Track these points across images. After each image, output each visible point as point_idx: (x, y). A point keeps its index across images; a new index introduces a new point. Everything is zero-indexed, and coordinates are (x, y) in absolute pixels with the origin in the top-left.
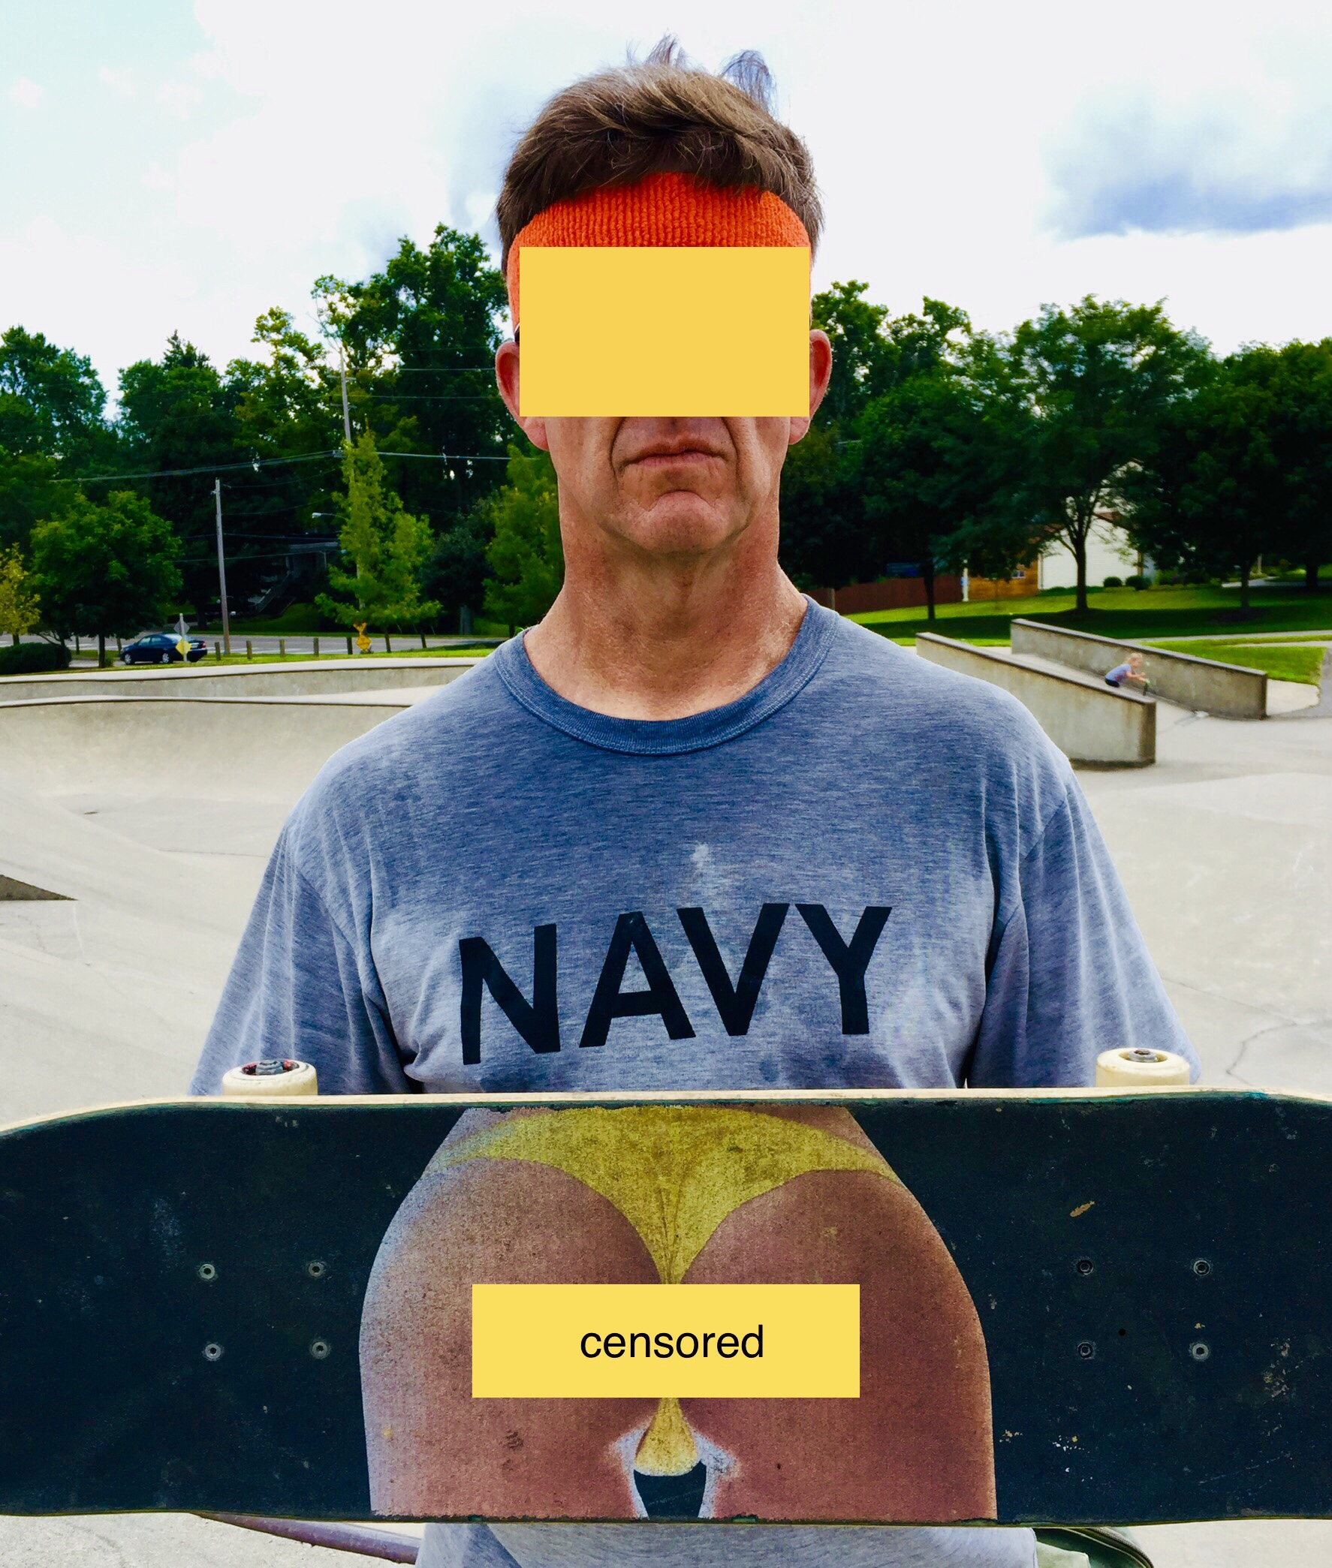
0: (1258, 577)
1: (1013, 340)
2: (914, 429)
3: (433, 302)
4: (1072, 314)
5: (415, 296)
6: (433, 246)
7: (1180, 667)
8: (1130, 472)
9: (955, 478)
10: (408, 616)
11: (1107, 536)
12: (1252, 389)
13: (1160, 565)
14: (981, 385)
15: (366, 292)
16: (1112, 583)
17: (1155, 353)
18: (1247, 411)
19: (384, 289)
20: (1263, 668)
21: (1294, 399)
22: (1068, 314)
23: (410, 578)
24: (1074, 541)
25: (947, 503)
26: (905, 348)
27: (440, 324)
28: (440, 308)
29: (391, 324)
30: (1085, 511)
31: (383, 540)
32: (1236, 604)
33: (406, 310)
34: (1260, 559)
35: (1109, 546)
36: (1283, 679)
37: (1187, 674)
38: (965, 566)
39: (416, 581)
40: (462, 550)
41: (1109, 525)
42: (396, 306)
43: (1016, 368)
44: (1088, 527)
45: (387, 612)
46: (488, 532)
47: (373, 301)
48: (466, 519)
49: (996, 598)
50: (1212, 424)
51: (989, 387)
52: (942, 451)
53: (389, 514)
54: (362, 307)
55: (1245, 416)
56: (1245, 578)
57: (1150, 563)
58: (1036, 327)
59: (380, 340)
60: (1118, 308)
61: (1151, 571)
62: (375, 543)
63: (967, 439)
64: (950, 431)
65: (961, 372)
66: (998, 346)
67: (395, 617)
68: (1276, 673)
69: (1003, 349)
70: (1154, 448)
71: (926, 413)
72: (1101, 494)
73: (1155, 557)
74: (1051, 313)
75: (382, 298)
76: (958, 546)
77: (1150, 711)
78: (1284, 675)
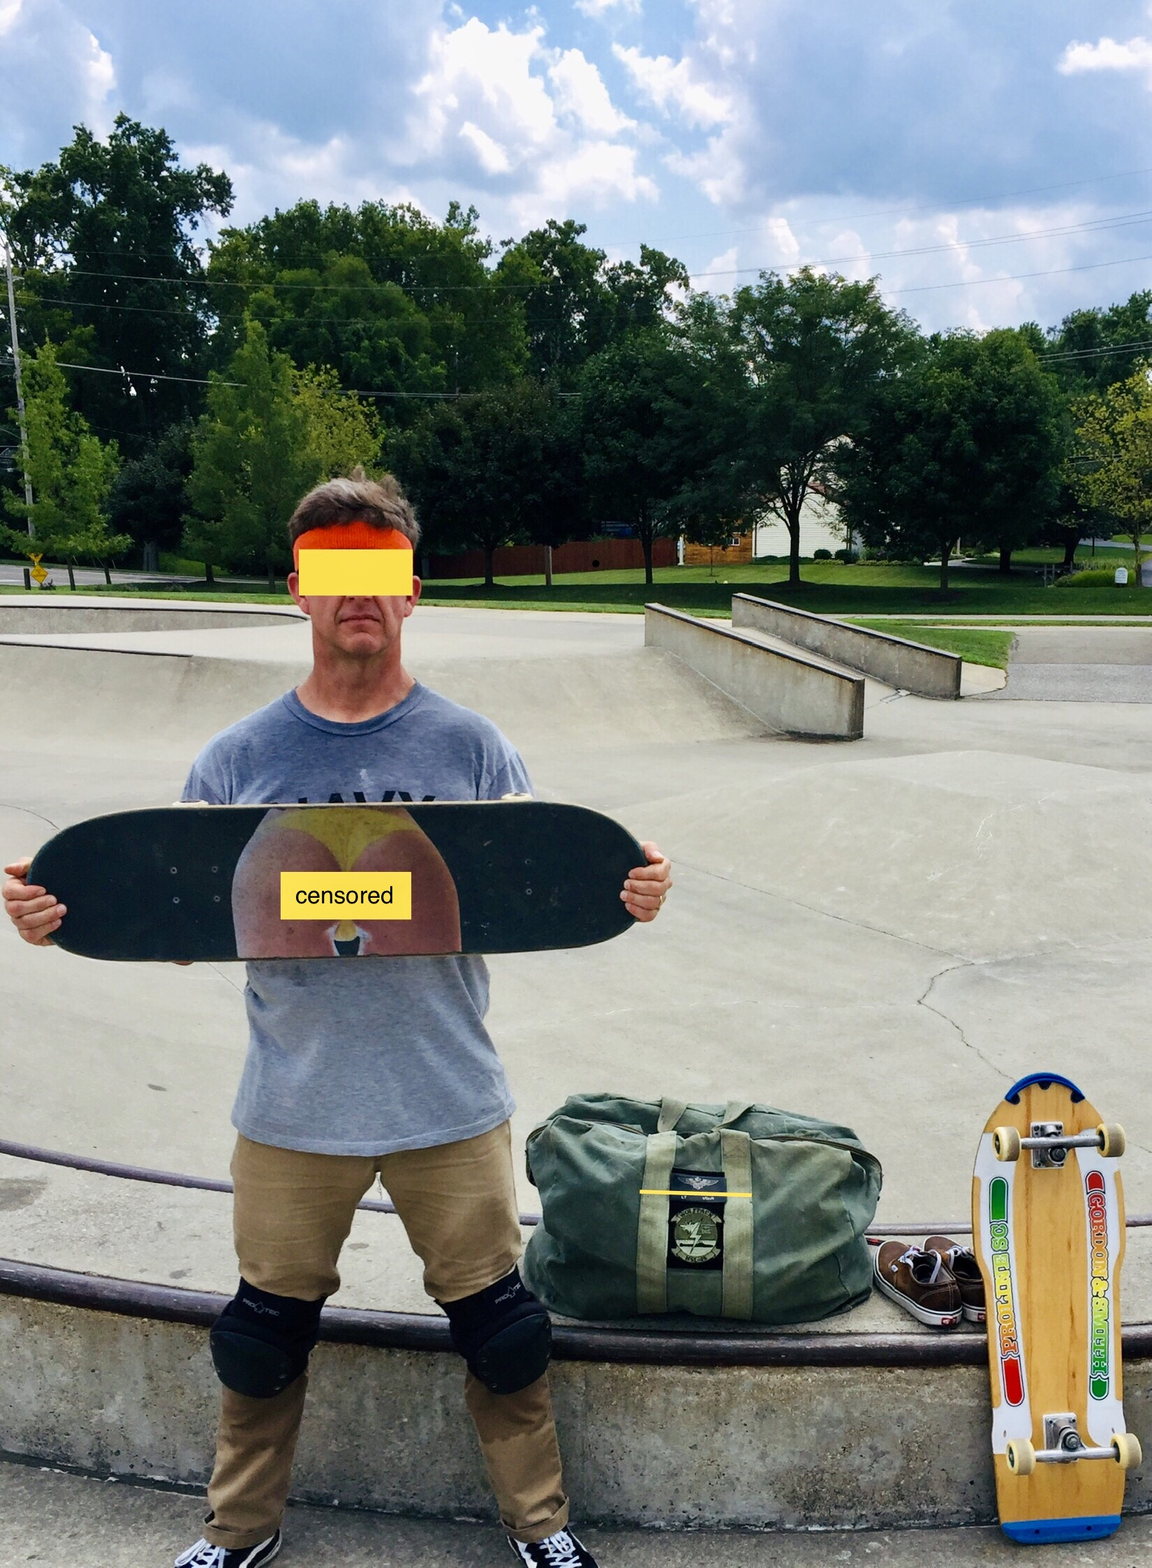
0: (957, 558)
1: (733, 305)
2: (635, 388)
3: (113, 200)
4: (789, 285)
5: (92, 191)
6: (112, 138)
7: (886, 646)
8: (841, 447)
9: (675, 442)
10: (95, 549)
11: (819, 509)
12: (955, 375)
13: (868, 542)
14: (701, 349)
15: (36, 181)
16: (822, 555)
17: (867, 331)
18: (951, 397)
19: (55, 181)
20: (957, 649)
21: (993, 389)
22: (786, 284)
23: (97, 508)
24: (787, 513)
25: (666, 468)
26: (622, 298)
27: (121, 226)
28: (121, 208)
29: (65, 220)
30: (798, 483)
31: (65, 464)
32: (935, 585)
33: (81, 205)
34: (959, 541)
35: (821, 520)
36: (975, 663)
37: (892, 654)
38: (683, 531)
39: (102, 511)
40: (153, 479)
41: (822, 499)
42: (70, 199)
43: (736, 332)
44: (801, 501)
45: (71, 543)
46: (186, 464)
47: (43, 193)
48: (157, 446)
49: (711, 564)
50: (919, 407)
51: (710, 351)
52: (662, 414)
53: (73, 435)
54: (31, 199)
55: (949, 402)
56: (945, 558)
57: (859, 539)
58: (756, 294)
59: (51, 237)
60: (834, 282)
61: (859, 546)
62: (56, 466)
63: (687, 403)
64: (670, 394)
65: (682, 333)
66: (718, 310)
67: (80, 549)
68: (969, 656)
69: (722, 314)
70: (865, 426)
71: (648, 373)
72: (815, 468)
73: (862, 533)
74: (770, 282)
75: (55, 191)
76: (677, 511)
77: (859, 687)
78: (977, 658)
